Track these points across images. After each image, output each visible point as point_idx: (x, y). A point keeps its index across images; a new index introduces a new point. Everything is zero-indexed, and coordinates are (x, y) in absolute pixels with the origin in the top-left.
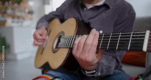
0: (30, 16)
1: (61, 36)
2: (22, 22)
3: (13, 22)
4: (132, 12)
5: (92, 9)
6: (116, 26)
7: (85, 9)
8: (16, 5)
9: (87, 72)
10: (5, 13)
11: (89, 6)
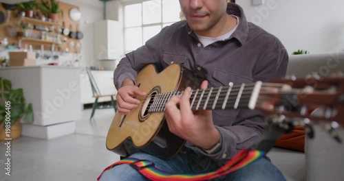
0: (72, 43)
1: (155, 93)
2: (56, 57)
3: (38, 56)
4: (280, 50)
5: (211, 46)
6: (256, 74)
7: (199, 45)
8: (44, 19)
9: (209, 152)
10: (19, 35)
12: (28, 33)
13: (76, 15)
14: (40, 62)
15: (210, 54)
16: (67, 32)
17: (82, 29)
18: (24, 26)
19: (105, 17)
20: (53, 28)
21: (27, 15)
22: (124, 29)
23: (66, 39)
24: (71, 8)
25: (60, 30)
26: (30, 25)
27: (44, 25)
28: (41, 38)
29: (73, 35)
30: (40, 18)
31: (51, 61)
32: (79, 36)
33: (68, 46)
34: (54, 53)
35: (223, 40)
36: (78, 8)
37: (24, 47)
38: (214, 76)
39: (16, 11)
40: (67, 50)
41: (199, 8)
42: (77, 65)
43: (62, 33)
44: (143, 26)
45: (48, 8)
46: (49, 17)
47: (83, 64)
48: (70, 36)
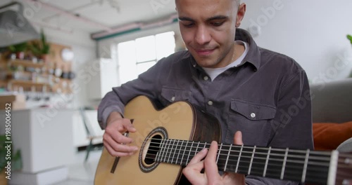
0: (64, 83)
2: (47, 99)
3: (27, 98)
7: (206, 78)
8: (35, 60)
10: (9, 77)
11: (215, 74)
12: (19, 75)
13: (68, 56)
14: (31, 105)
15: (223, 84)
16: (59, 72)
17: (74, 69)
18: (14, 68)
19: (98, 56)
20: (44, 69)
21: (18, 57)
22: (118, 67)
23: (58, 80)
24: (62, 48)
25: (51, 71)
26: (21, 68)
27: (35, 66)
28: (31, 79)
29: (66, 76)
30: (31, 59)
31: (42, 102)
32: (72, 76)
33: (60, 86)
34: (46, 94)
35: (236, 66)
36: (70, 48)
37: (13, 90)
38: (232, 108)
39: (6, 54)
40: (59, 90)
41: (207, 43)
42: (69, 106)
43: (54, 74)
44: (137, 63)
45: (39, 49)
46: (40, 57)
47: (77, 104)
48: (62, 76)
